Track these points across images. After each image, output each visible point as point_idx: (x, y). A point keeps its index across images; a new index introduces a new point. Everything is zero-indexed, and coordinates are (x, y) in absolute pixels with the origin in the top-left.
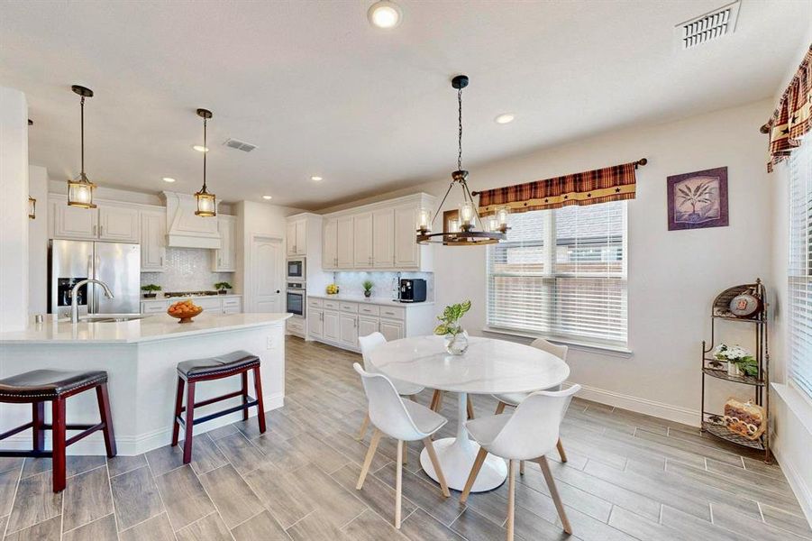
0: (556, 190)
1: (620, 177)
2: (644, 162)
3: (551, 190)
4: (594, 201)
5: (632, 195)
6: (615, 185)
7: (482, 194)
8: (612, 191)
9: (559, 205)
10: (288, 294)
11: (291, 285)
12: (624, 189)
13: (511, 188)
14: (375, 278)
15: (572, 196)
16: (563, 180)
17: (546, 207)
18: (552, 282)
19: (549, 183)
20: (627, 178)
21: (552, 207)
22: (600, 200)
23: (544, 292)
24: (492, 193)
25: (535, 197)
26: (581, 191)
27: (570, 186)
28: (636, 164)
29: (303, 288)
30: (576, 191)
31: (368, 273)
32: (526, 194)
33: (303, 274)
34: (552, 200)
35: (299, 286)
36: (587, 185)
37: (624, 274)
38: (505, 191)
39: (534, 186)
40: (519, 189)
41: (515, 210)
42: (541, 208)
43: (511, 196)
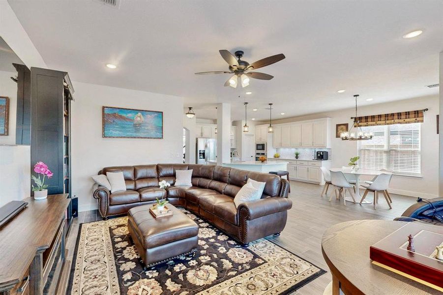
0: (389, 118)
1: (418, 114)
2: (427, 110)
3: (388, 118)
4: (406, 123)
5: (422, 121)
6: (415, 117)
7: (355, 118)
8: (414, 119)
9: (391, 124)
10: (256, 157)
11: (257, 154)
12: (418, 119)
13: (369, 116)
14: (300, 151)
15: (397, 121)
16: (393, 115)
17: (385, 124)
18: (388, 152)
19: (387, 115)
20: (420, 115)
21: (388, 124)
22: (409, 123)
23: (384, 156)
24: (360, 118)
25: (380, 121)
26: (401, 119)
27: (396, 117)
28: (424, 110)
29: (265, 154)
30: (398, 119)
31: (296, 149)
32: (376, 119)
33: (265, 149)
34: (388, 122)
35: (263, 154)
36: (403, 117)
37: (419, 149)
38: (367, 118)
39: (380, 116)
40: (373, 117)
41: (371, 125)
42: (383, 124)
43: (369, 120)
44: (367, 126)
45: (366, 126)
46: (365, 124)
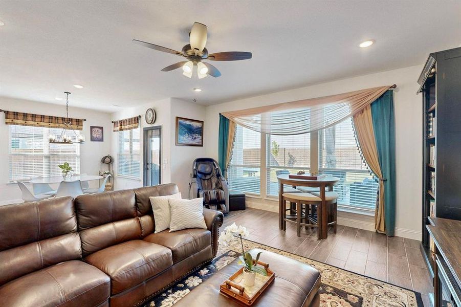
0: (54, 121)
1: (78, 123)
4: (69, 129)
5: (81, 129)
7: (6, 112)
9: (55, 127)
12: (80, 127)
13: (29, 114)
17: (49, 127)
18: (49, 157)
21: (52, 127)
23: (45, 161)
25: (43, 122)
28: (83, 120)
32: (38, 119)
34: (51, 124)
38: (25, 115)
39: (42, 117)
40: (34, 116)
41: (32, 125)
42: (46, 126)
43: (29, 118)
44: (26, 125)
45: (23, 125)
46: (23, 122)
